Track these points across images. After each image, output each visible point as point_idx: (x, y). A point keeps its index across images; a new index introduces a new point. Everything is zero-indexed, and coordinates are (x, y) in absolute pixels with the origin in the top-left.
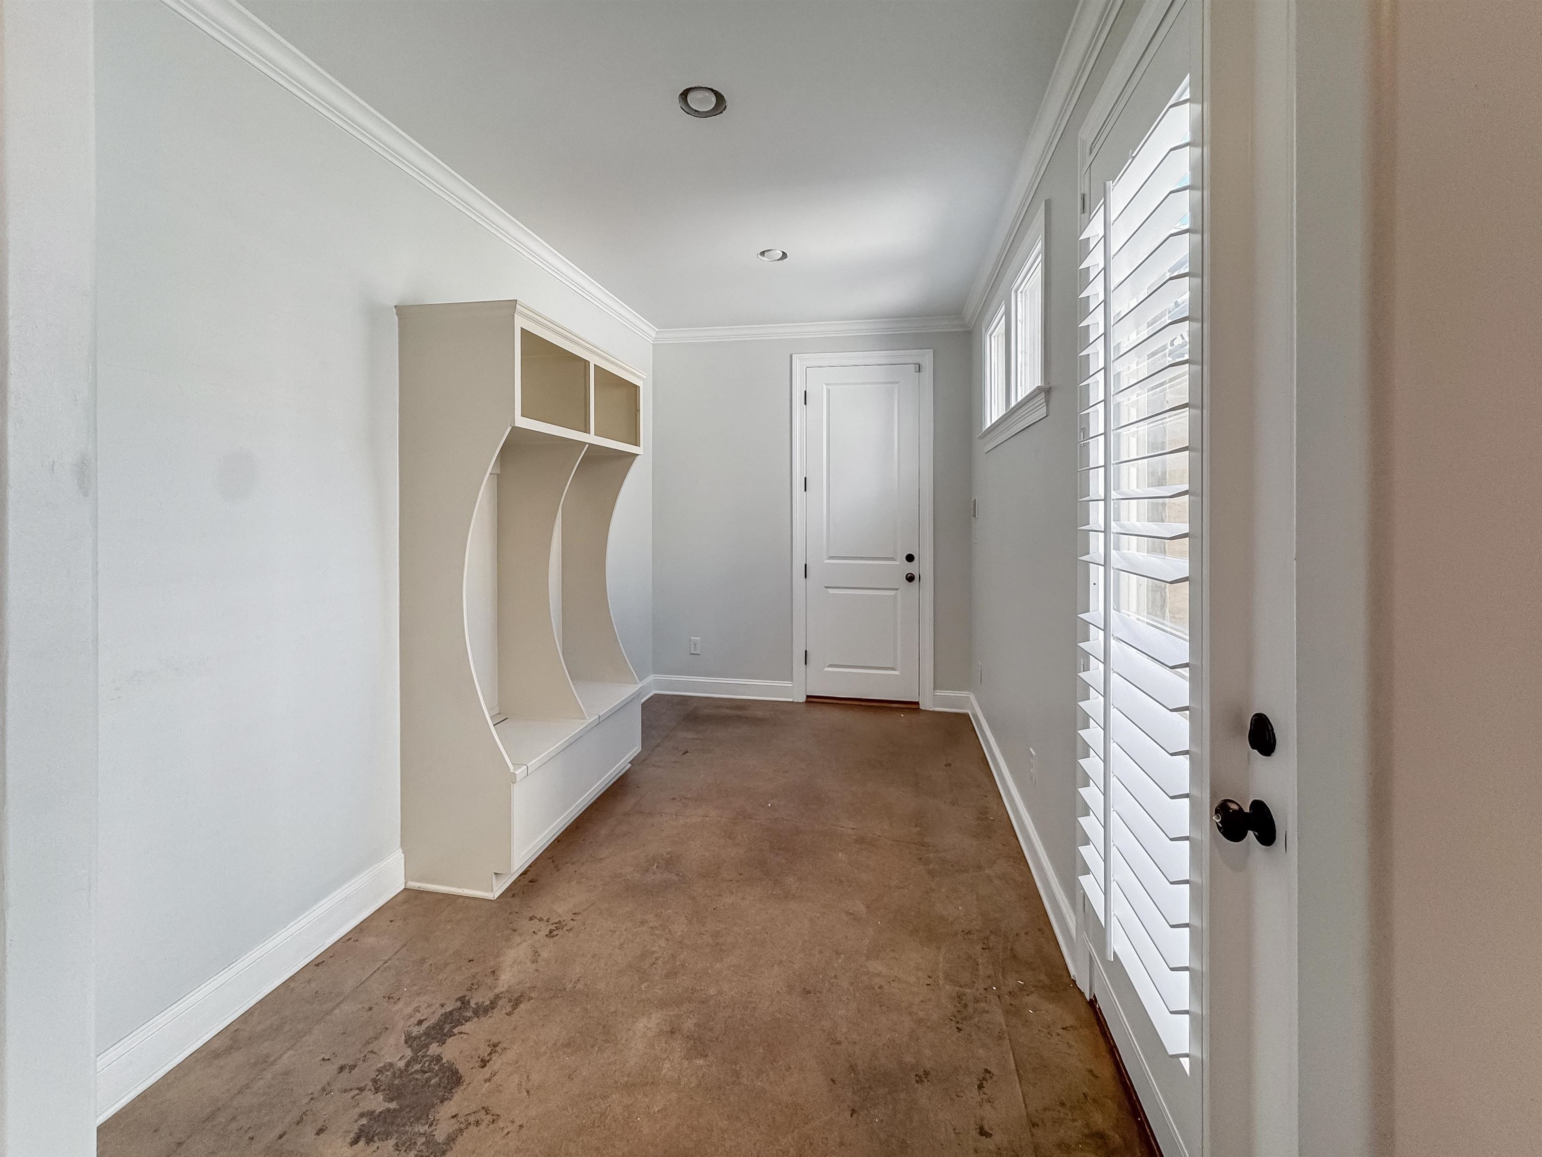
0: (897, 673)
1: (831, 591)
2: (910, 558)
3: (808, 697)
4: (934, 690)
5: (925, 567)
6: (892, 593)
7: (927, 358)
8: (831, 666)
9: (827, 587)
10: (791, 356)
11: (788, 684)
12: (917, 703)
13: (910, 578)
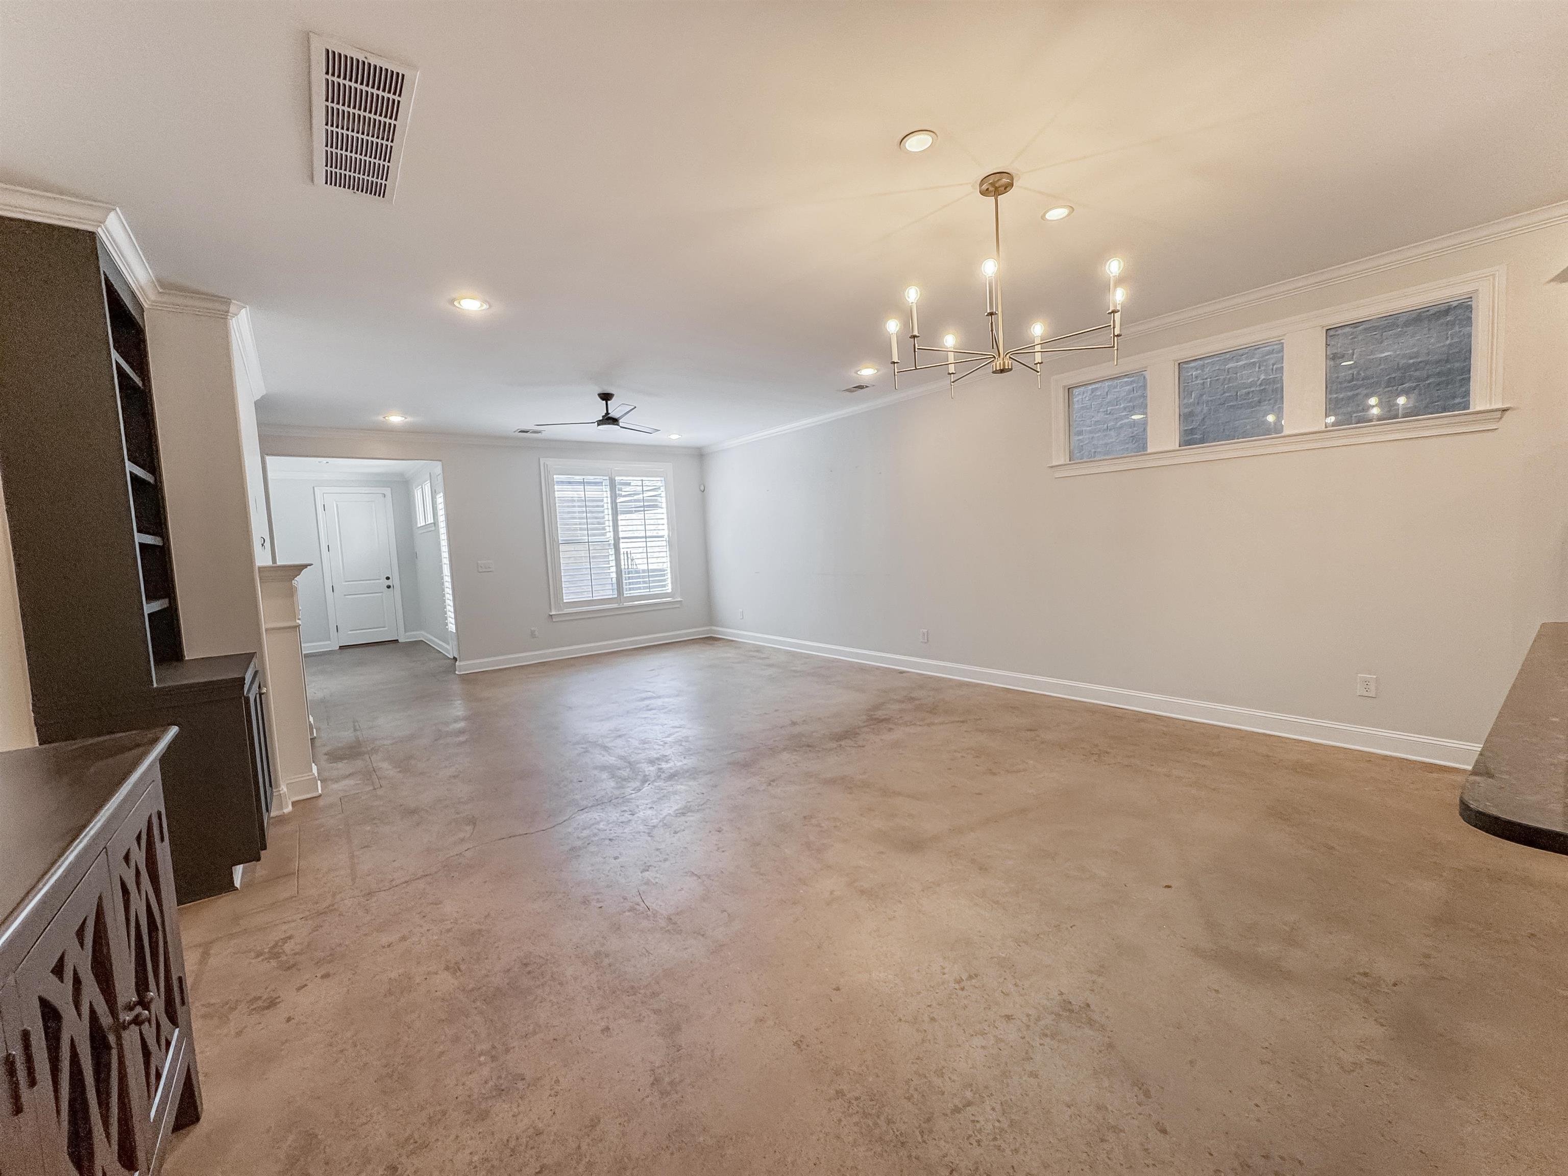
0: (386, 629)
1: (347, 597)
2: (388, 578)
3: (340, 647)
4: (405, 632)
5: (395, 581)
6: (380, 594)
7: (388, 492)
8: (351, 631)
9: (345, 595)
10: (314, 488)
11: (329, 642)
12: (397, 640)
13: (389, 587)
